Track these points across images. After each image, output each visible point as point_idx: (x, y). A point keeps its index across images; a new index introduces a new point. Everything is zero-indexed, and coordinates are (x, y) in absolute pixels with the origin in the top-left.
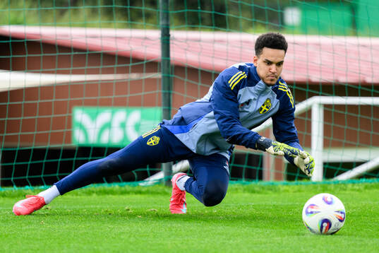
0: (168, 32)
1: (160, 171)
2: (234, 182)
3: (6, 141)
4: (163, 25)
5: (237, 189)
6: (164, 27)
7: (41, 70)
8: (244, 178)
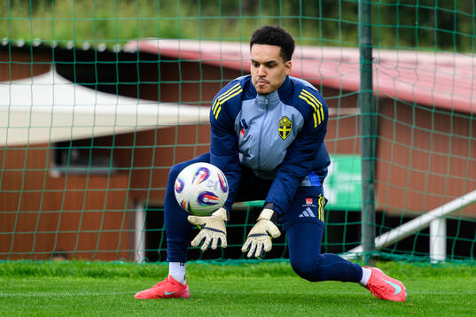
0: (371, 54)
1: (358, 245)
2: (460, 261)
3: (150, 197)
4: (362, 44)
5: (463, 271)
6: (365, 46)
7: (200, 102)
8: (472, 257)
